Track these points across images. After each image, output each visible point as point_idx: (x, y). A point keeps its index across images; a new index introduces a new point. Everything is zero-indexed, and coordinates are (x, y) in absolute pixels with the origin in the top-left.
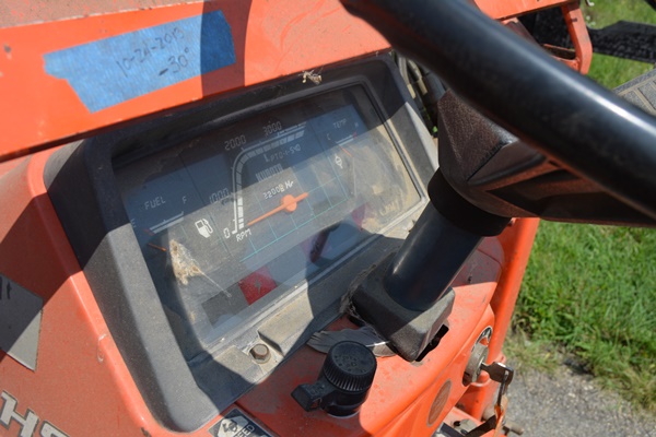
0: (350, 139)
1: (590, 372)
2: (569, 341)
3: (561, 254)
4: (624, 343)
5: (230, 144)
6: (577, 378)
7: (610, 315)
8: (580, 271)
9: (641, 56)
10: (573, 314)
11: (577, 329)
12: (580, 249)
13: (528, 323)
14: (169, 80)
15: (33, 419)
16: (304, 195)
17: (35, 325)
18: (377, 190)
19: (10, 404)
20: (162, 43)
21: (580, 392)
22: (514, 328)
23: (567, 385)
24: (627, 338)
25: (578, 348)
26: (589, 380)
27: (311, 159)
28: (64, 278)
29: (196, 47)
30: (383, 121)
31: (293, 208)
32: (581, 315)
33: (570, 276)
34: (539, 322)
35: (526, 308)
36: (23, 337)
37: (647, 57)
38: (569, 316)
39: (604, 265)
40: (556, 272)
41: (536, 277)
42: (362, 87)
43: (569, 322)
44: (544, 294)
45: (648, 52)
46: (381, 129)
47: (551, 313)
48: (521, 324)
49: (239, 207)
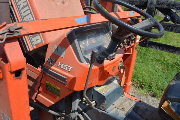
0: (102, 35)
1: (155, 96)
2: (151, 90)
3: (149, 72)
4: (163, 90)
5: (86, 34)
6: (152, 98)
7: (160, 84)
8: (154, 76)
9: (167, 30)
10: (151, 84)
11: (152, 88)
12: (154, 72)
13: (142, 86)
14: (84, 22)
15: (63, 64)
16: (96, 41)
17: (65, 52)
18: (106, 42)
19: (60, 63)
20: (83, 19)
21: (153, 100)
22: (139, 88)
23: (150, 99)
24: (163, 89)
25: (153, 92)
26: (155, 98)
27: (97, 37)
28: (69, 46)
29: (86, 19)
30: (107, 33)
31: (94, 43)
32: (154, 84)
33: (151, 77)
34: (144, 86)
35: (141, 83)
36: (63, 54)
37: (169, 30)
38: (151, 85)
39: (159, 75)
40: (148, 76)
41: (144, 77)
42: (104, 28)
43: (151, 86)
44: (145, 80)
45: (169, 29)
46: (106, 34)
47: (147, 84)
48: (140, 87)
49: (87, 41)
